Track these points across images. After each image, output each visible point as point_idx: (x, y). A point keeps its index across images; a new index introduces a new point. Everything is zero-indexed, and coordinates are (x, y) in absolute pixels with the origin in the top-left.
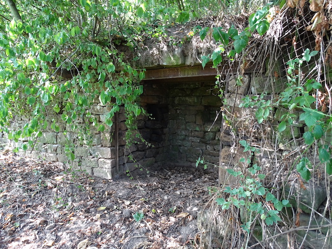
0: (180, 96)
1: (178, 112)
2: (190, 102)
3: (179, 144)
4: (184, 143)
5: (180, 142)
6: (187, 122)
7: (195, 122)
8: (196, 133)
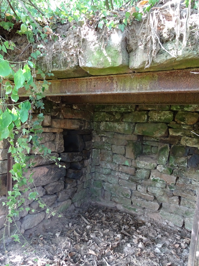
0: (107, 121)
1: (104, 140)
2: (119, 129)
3: (103, 179)
4: (109, 178)
5: (104, 177)
6: (113, 154)
7: (124, 155)
8: (125, 168)
